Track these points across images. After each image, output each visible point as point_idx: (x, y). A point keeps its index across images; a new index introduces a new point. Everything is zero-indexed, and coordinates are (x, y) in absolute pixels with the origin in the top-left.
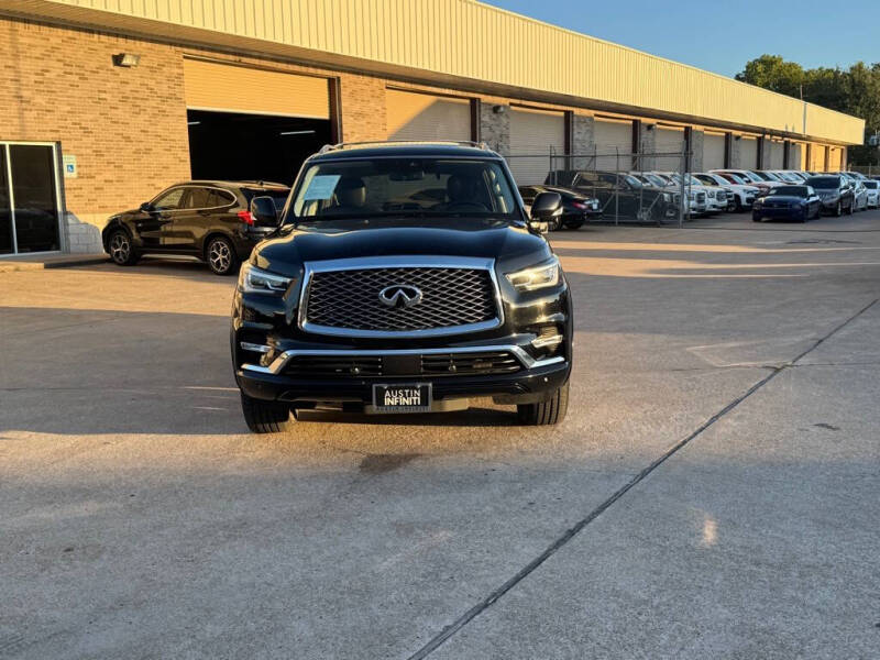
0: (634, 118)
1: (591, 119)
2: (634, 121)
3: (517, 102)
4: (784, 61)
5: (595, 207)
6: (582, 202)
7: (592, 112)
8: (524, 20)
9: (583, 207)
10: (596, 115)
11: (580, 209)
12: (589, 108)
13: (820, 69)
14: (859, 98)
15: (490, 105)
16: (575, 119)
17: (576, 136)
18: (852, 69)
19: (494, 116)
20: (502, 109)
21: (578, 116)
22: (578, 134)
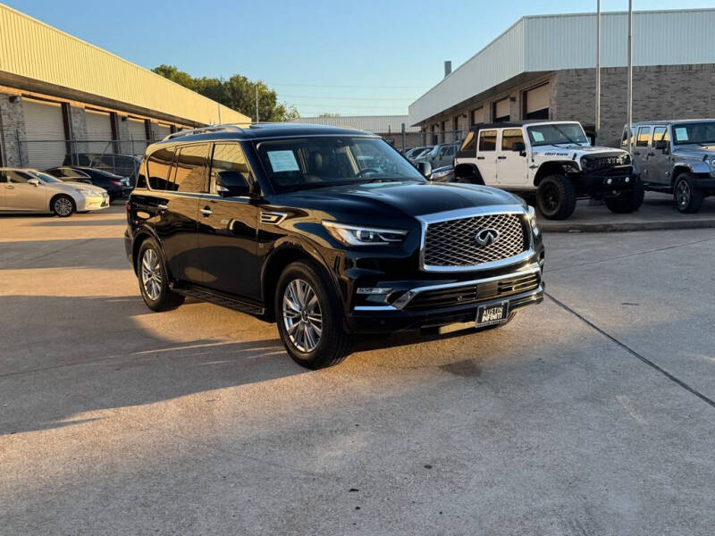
0: (112, 110)
1: (82, 110)
2: (111, 113)
3: (27, 93)
4: (179, 71)
5: (128, 184)
6: (118, 180)
7: (83, 105)
8: (34, 22)
9: (120, 184)
10: (86, 108)
11: (118, 186)
12: (80, 101)
13: (205, 78)
14: (238, 102)
15: (7, 94)
16: (71, 109)
17: (74, 124)
18: (231, 79)
19: (11, 105)
20: (18, 99)
21: (74, 108)
22: (75, 122)
